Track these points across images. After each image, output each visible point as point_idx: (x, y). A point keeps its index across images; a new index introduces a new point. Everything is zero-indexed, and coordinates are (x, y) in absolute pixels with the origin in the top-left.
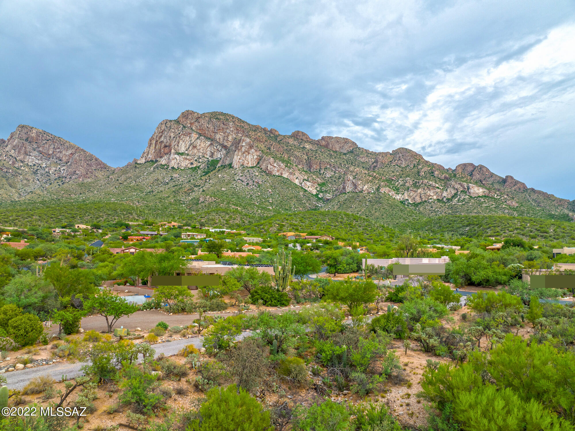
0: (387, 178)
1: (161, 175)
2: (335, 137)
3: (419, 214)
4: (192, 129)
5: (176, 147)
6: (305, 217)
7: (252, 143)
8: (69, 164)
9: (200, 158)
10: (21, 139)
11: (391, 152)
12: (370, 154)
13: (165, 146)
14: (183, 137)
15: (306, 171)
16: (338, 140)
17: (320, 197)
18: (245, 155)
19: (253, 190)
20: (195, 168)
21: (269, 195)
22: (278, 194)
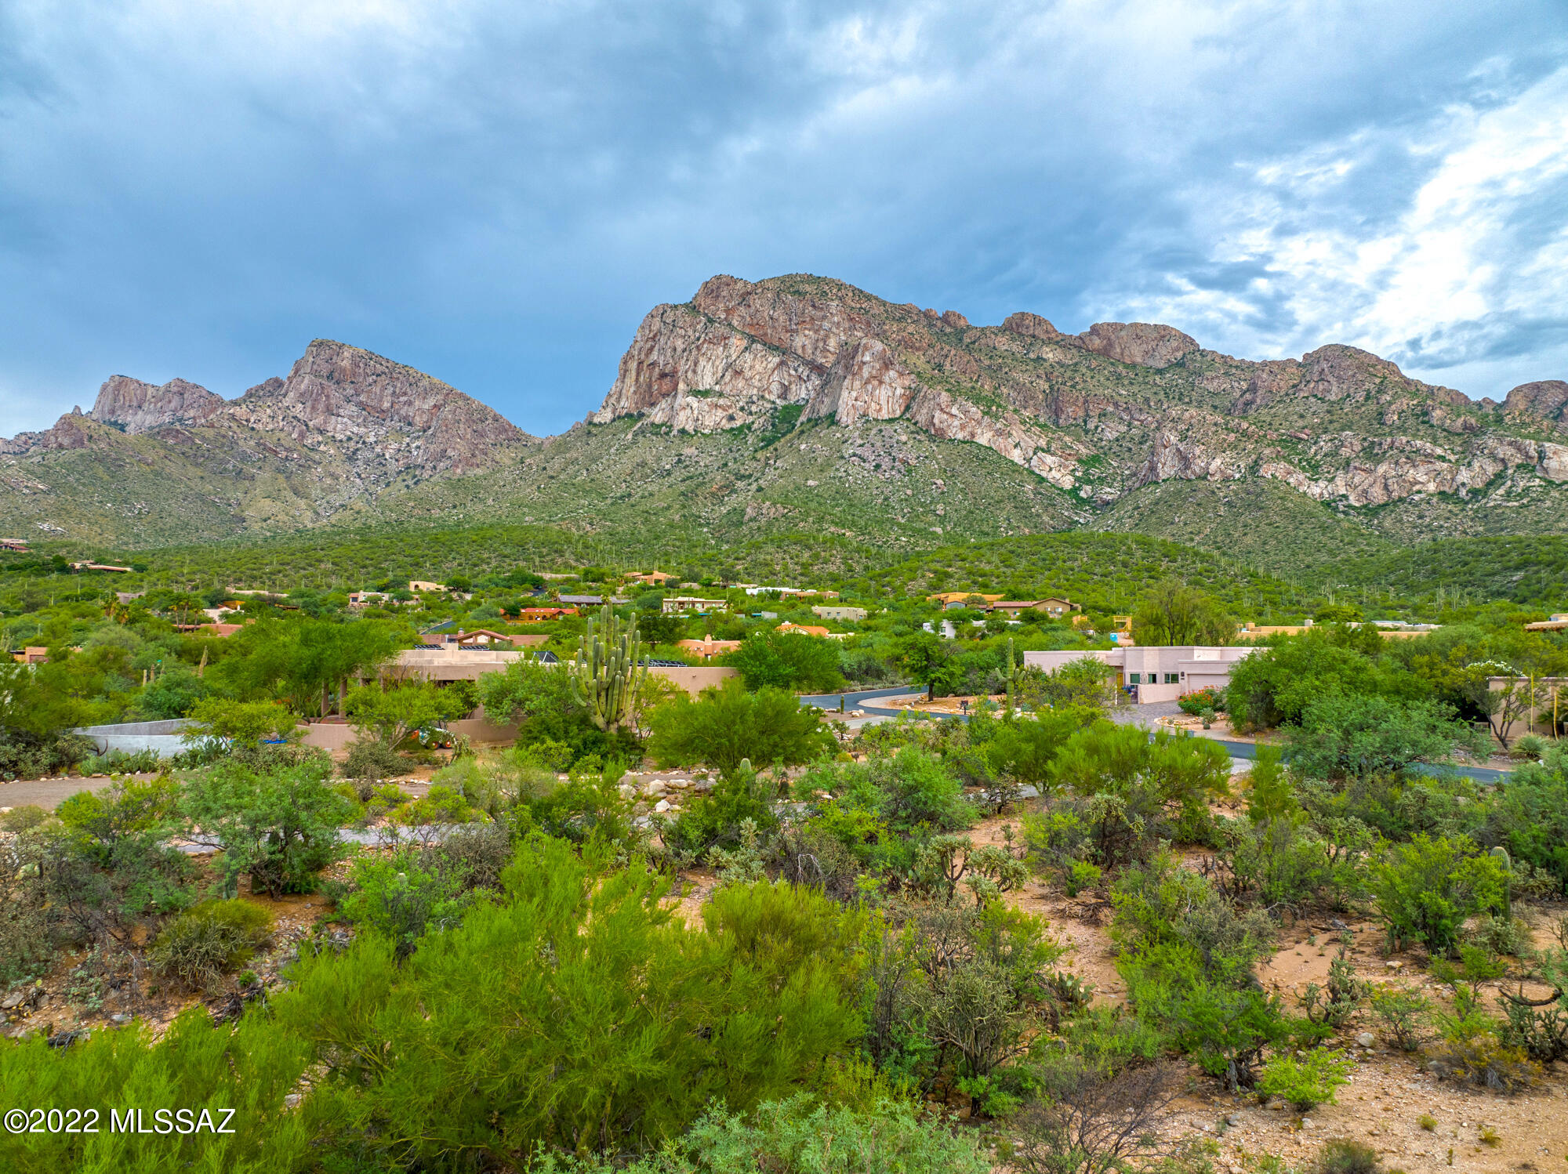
0: (1283, 435)
1: (651, 452)
2: (1131, 325)
3: (1380, 537)
4: (729, 324)
5: (690, 374)
6: (1020, 550)
7: (888, 353)
8: (430, 432)
9: (753, 403)
10: (316, 374)
11: (1300, 359)
12: (1237, 367)
13: (663, 375)
14: (708, 349)
15: (1045, 425)
16: (1139, 332)
17: (1085, 496)
18: (870, 387)
19: (892, 482)
20: (740, 429)
21: (935, 495)
22: (962, 490)
